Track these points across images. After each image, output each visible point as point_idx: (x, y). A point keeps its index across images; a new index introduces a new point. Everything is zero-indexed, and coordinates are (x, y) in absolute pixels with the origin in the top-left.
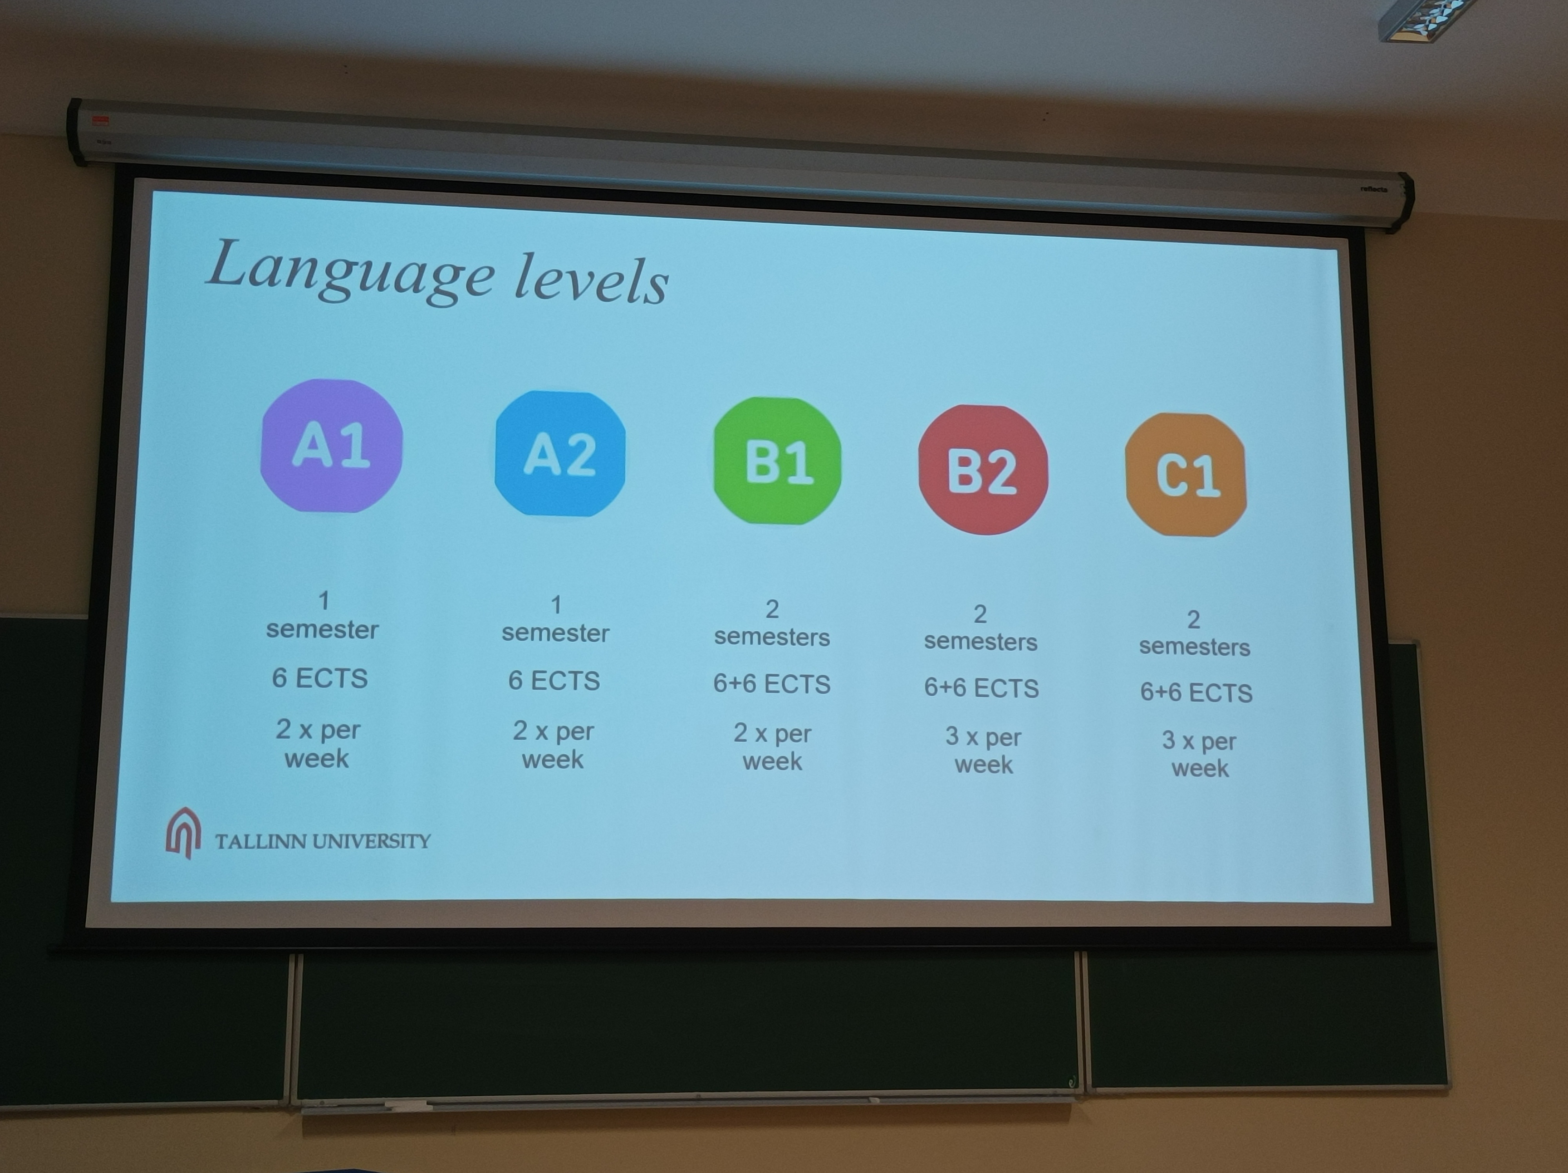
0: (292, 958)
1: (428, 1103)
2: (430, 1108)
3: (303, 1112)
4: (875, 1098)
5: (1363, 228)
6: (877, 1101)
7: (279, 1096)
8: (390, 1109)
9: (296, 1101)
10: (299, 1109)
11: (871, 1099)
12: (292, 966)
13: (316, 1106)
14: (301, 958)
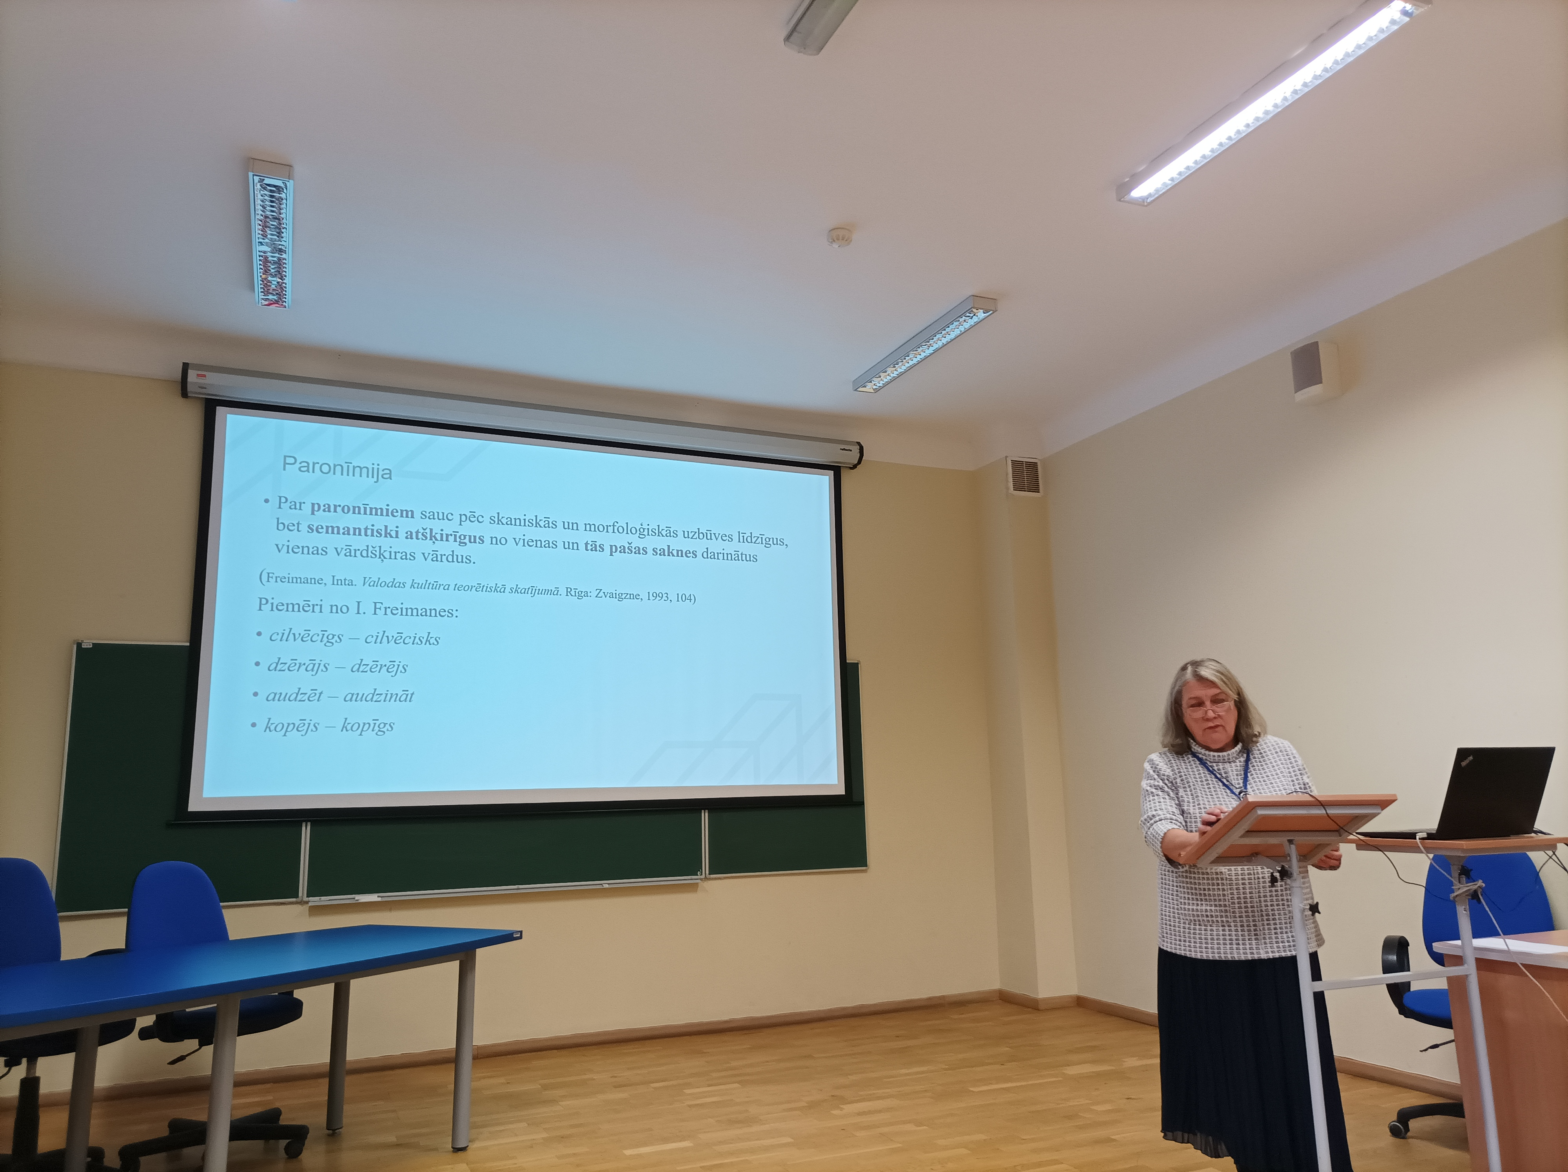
0: (304, 824)
1: (378, 897)
2: (379, 899)
3: (310, 904)
4: (606, 884)
5: (840, 466)
6: (607, 886)
7: (297, 897)
8: (357, 900)
9: (306, 899)
10: (307, 902)
11: (603, 885)
12: (304, 828)
13: (315, 901)
14: (309, 824)
